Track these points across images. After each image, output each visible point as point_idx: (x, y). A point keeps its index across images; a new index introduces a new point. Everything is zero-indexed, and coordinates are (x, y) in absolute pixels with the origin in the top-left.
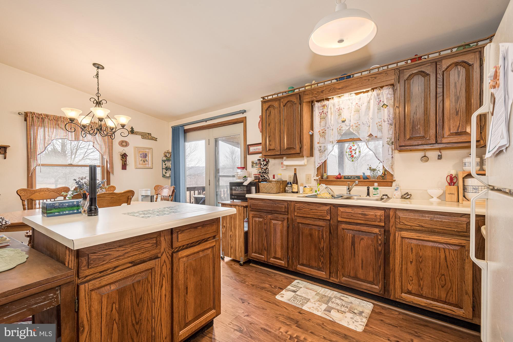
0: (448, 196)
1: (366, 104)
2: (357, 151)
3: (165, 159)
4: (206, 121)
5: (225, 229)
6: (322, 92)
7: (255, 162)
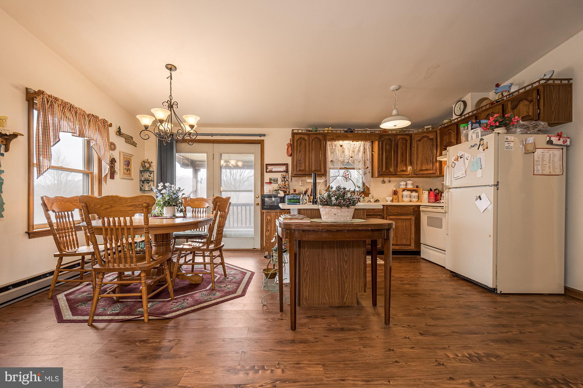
0: (394, 200)
1: (357, 149)
2: (349, 176)
3: (142, 169)
4: (212, 135)
5: (269, 232)
6: (339, 136)
7: (273, 179)
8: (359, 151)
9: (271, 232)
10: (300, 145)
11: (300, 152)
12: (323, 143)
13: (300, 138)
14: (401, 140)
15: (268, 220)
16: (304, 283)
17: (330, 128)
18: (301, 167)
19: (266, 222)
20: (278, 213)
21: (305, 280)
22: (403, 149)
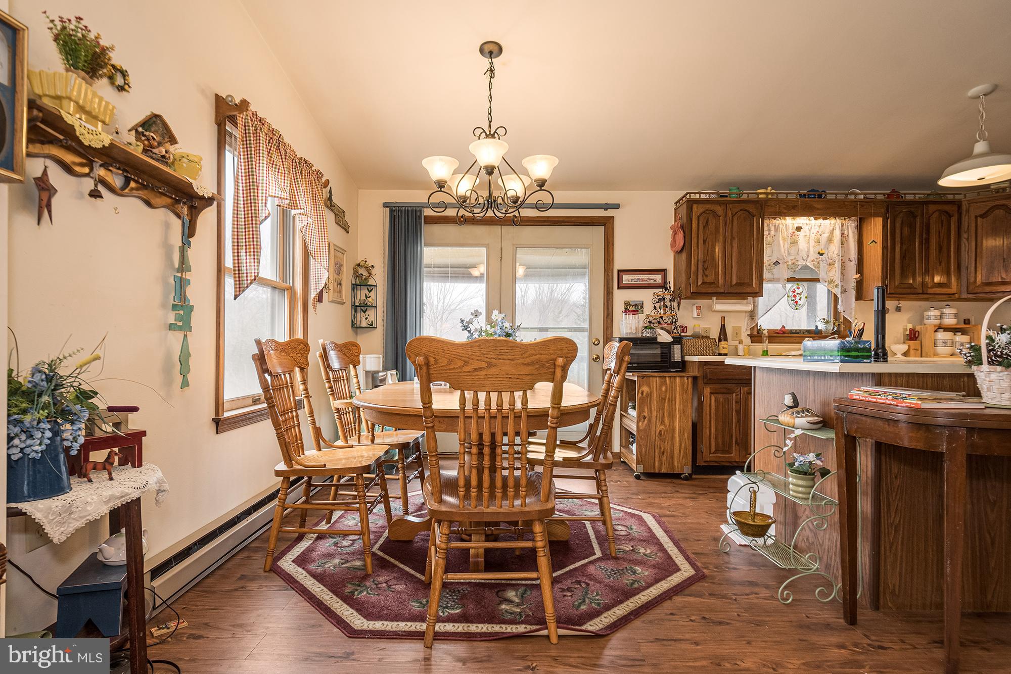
0: (912, 352)
1: (826, 235)
2: (803, 296)
3: (355, 282)
5: (646, 421)
6: (794, 207)
7: (632, 303)
8: (830, 240)
9: (650, 421)
10: (704, 227)
11: (704, 242)
12: (758, 223)
13: (704, 212)
14: (937, 214)
15: (645, 394)
16: (888, 554)
17: (769, 188)
18: (707, 276)
19: (640, 398)
20: (667, 379)
21: (891, 547)
22: (942, 235)
